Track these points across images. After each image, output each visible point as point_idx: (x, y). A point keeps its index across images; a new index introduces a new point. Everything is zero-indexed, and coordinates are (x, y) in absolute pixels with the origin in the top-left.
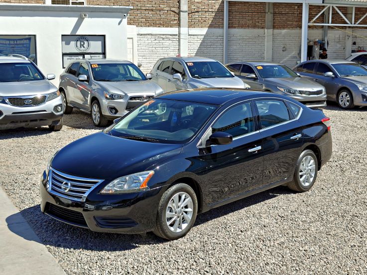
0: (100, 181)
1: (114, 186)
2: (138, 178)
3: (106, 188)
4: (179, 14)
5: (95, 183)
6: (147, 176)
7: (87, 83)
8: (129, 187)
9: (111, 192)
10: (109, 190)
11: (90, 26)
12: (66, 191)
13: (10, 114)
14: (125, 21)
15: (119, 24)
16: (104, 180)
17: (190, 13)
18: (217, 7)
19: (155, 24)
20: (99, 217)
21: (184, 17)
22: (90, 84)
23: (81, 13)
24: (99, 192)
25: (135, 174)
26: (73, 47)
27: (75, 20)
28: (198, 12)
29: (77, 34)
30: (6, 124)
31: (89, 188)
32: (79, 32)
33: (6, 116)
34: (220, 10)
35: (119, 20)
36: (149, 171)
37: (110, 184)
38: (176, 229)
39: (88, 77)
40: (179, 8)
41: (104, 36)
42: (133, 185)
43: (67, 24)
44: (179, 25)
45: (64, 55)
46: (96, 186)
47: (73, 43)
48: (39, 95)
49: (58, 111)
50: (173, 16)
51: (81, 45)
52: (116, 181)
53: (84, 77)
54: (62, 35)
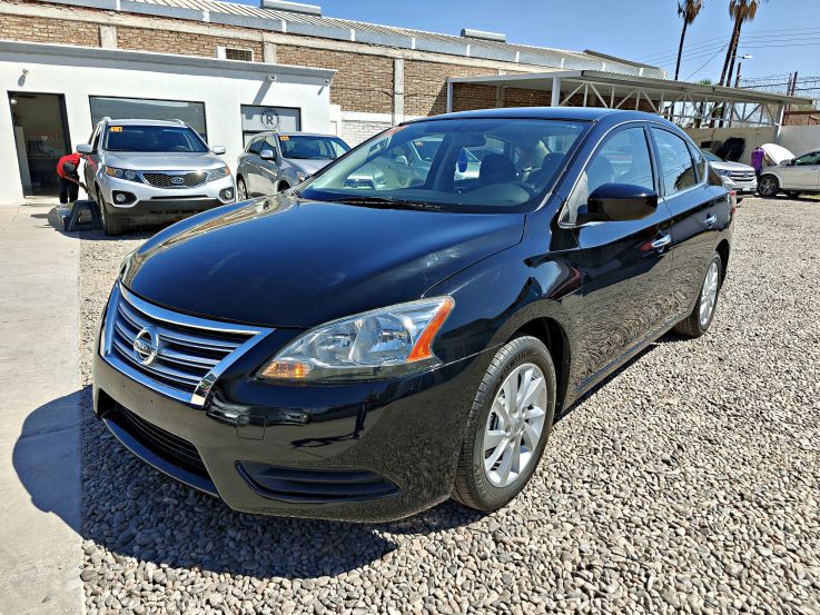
0: (258, 333)
1: (311, 350)
2: (399, 322)
3: (281, 358)
4: (393, 97)
5: (242, 339)
6: (428, 316)
7: (273, 162)
8: (365, 354)
9: (297, 371)
10: (291, 367)
11: (280, 94)
12: (147, 362)
13: (147, 198)
14: (327, 90)
15: (319, 93)
16: (271, 331)
17: (407, 96)
18: (439, 89)
19: (363, 109)
20: (256, 465)
21: (399, 100)
22: (278, 164)
23: (267, 75)
24: (253, 374)
25: (388, 309)
26: (256, 123)
27: (258, 84)
28: (416, 95)
29: (262, 104)
30: (143, 215)
31: (220, 356)
32: (265, 102)
33: (140, 202)
34: (443, 95)
35: (319, 87)
36: (434, 300)
37: (297, 346)
38: (505, 477)
39: (275, 153)
40: (393, 88)
41: (299, 109)
42: (377, 348)
43: (248, 89)
44: (393, 111)
45: (245, 133)
46: (242, 349)
47: (257, 117)
48: (199, 170)
49: (226, 198)
50: (385, 100)
51: (268, 121)
52: (315, 336)
53: (270, 153)
54: (242, 105)
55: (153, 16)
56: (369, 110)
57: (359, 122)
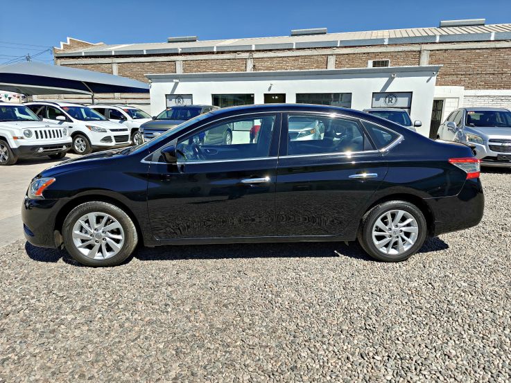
14: (434, 79)
15: (427, 81)
23: (391, 74)
29: (386, 91)
32: (388, 90)
41: (412, 92)
47: (382, 100)
54: (373, 93)
55: (356, 46)
56: (500, 88)
57: (489, 96)
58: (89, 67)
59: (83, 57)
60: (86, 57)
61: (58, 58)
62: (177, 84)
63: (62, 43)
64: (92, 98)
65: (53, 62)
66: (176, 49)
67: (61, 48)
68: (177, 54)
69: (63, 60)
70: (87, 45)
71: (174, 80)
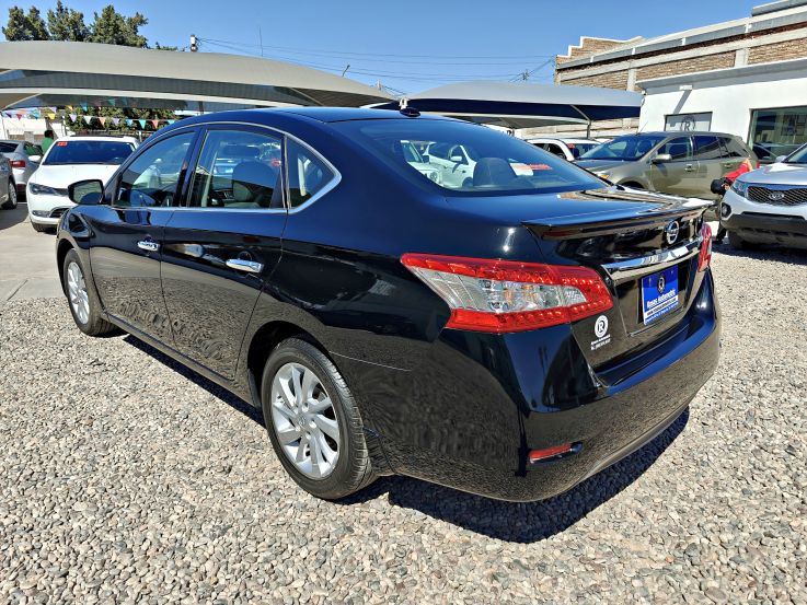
58: (596, 80)
59: (591, 65)
60: (594, 64)
61: (560, 71)
62: (687, 93)
63: (570, 48)
64: (588, 130)
65: (552, 78)
66: (743, 27)
67: (567, 57)
68: (742, 37)
69: (565, 73)
70: (611, 44)
71: (681, 87)
